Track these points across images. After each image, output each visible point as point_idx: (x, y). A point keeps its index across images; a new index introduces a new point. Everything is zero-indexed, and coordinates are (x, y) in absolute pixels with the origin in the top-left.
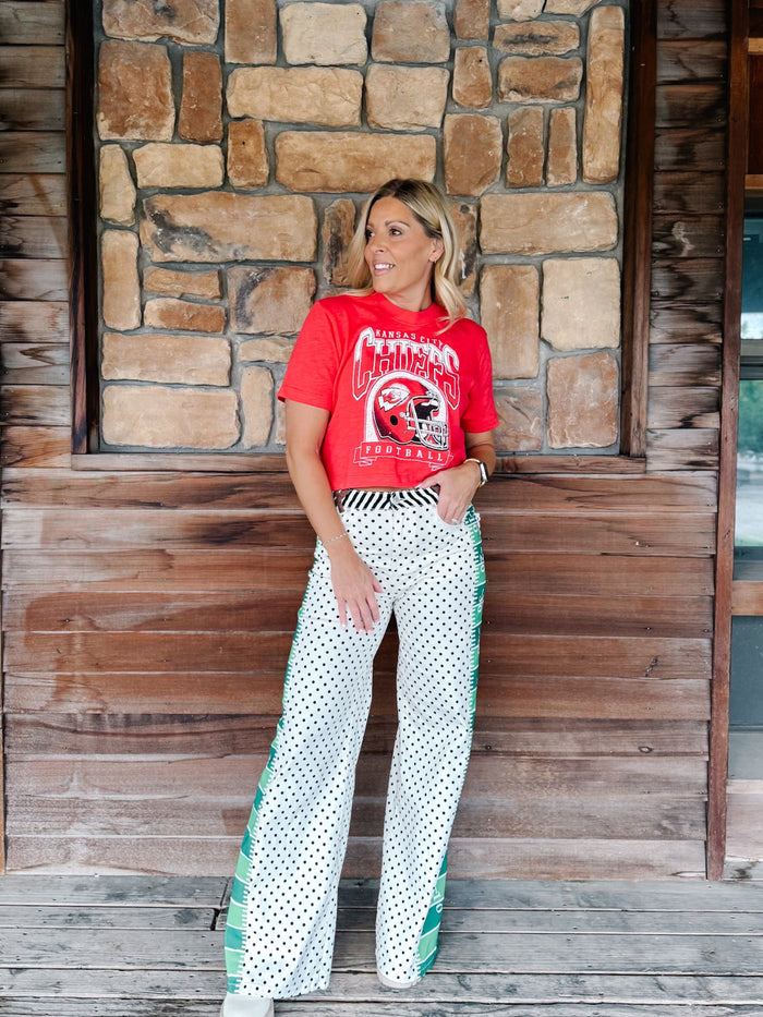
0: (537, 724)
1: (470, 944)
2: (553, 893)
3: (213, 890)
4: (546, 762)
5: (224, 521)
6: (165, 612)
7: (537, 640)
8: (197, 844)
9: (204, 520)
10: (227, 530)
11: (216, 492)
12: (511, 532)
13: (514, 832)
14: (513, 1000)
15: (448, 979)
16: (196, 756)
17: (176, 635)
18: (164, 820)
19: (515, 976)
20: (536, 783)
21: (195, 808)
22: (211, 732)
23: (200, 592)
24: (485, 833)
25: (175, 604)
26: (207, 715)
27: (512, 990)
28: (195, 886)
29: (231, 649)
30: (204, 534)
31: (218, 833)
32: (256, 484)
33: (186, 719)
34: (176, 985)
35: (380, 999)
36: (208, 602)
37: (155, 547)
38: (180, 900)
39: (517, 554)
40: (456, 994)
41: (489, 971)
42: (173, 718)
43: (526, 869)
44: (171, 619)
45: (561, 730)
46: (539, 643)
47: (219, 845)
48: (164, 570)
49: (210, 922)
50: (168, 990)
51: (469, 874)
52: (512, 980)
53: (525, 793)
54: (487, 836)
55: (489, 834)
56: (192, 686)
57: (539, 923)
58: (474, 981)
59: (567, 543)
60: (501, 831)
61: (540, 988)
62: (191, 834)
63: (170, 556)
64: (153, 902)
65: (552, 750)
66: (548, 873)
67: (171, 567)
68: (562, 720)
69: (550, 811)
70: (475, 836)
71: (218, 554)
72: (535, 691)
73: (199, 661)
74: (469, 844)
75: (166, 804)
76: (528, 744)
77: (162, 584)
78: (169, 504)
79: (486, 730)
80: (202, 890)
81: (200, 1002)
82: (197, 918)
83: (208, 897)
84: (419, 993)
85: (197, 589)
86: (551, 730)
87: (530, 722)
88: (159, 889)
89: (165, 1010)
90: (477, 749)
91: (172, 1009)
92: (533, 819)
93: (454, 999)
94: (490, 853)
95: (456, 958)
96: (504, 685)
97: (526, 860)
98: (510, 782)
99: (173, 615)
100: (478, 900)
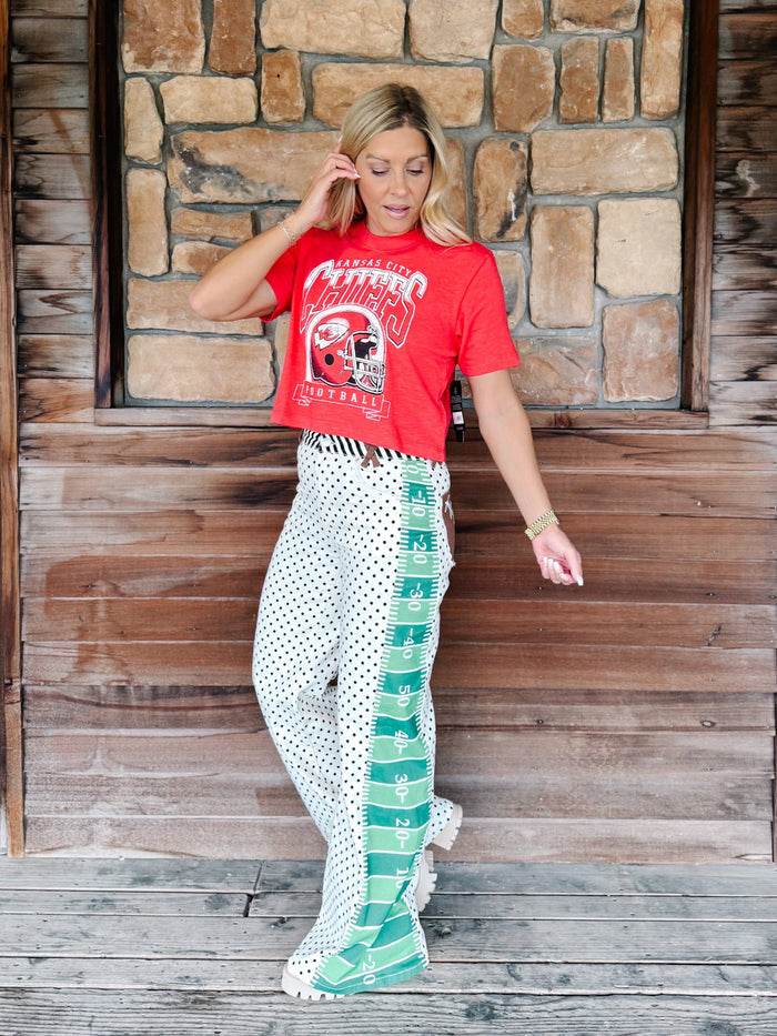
0: (592, 696)
1: (520, 932)
2: (609, 877)
3: (247, 874)
4: (601, 737)
5: (258, 479)
6: (194, 577)
8: (229, 825)
9: (248, 479)
10: (261, 489)
11: (248, 449)
12: (566, 491)
13: (566, 812)
14: (566, 992)
15: (497, 969)
16: (227, 731)
17: (206, 601)
18: (194, 799)
19: (568, 966)
20: (590, 760)
21: (227, 786)
22: (244, 705)
23: (232, 556)
24: (536, 813)
25: (205, 568)
26: (240, 687)
27: (565, 980)
28: (228, 869)
30: (236, 493)
31: (250, 813)
33: (217, 691)
34: (206, 975)
35: (424, 990)
36: (240, 567)
37: (183, 507)
38: (211, 885)
40: (505, 984)
41: (541, 960)
42: (203, 690)
43: (581, 851)
44: (201, 584)
45: (618, 703)
46: (594, 611)
47: (252, 826)
48: (194, 532)
49: (243, 908)
50: (198, 981)
51: (519, 857)
52: (565, 969)
53: (579, 770)
54: (539, 817)
55: (541, 813)
56: (223, 657)
57: (594, 909)
58: (524, 971)
59: (624, 504)
60: (553, 810)
61: (595, 979)
62: (222, 814)
63: (200, 518)
64: (182, 886)
65: (609, 724)
66: (604, 856)
67: (201, 529)
68: (618, 692)
69: (606, 789)
70: (527, 816)
71: (250, 516)
72: (590, 661)
73: (231, 629)
74: (519, 825)
75: (196, 783)
76: (582, 718)
77: (191, 547)
78: (198, 462)
79: (537, 703)
80: (234, 874)
81: (233, 993)
82: (229, 903)
83: (241, 881)
84: (467, 984)
85: (229, 553)
86: (607, 703)
87: (586, 694)
88: (189, 873)
89: (195, 1002)
90: (528, 723)
91: (202, 1000)
92: (588, 797)
93: (503, 990)
94: (542, 834)
95: (505, 946)
96: (557, 655)
97: (580, 842)
98: (564, 759)
99: (204, 580)
100: (529, 885)
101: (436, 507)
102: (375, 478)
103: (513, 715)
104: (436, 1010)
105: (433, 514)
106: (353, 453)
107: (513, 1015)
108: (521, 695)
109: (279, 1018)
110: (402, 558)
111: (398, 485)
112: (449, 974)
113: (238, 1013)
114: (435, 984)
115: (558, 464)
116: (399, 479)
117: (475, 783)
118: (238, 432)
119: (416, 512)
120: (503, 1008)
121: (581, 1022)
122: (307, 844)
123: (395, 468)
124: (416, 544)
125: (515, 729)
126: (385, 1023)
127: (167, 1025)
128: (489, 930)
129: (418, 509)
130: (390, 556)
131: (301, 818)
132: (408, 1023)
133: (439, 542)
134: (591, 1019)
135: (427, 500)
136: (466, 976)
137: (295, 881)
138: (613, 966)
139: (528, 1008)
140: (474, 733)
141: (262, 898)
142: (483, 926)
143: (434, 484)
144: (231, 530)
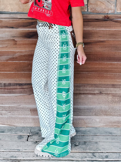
0: (114, 86)
1: (95, 145)
2: (118, 131)
3: (28, 130)
4: (116, 96)
5: (30, 32)
6: (15, 56)
7: (113, 64)
8: (23, 118)
9: (25, 32)
10: (31, 34)
11: (28, 24)
12: (107, 35)
13: (107, 115)
14: (107, 160)
15: (90, 154)
16: (23, 95)
17: (18, 62)
18: (14, 112)
19: (108, 153)
20: (113, 102)
21: (23, 108)
22: (27, 88)
25: (17, 54)
26: (26, 84)
27: (107, 157)
28: (23, 129)
30: (25, 35)
31: (29, 115)
33: (20, 85)
34: (17, 156)
35: (72, 159)
36: (26, 54)
37: (12, 39)
38: (19, 133)
39: (108, 41)
40: (92, 158)
41: (101, 152)
42: (17, 84)
43: (111, 125)
45: (120, 87)
47: (29, 118)
48: (14, 45)
49: (27, 139)
50: (15, 157)
51: (95, 126)
52: (107, 154)
53: (111, 104)
54: (100, 116)
55: (101, 115)
56: (22, 76)
57: (114, 139)
58: (97, 155)
60: (104, 114)
61: (114, 157)
62: (22, 115)
63: (16, 41)
64: (11, 133)
65: (118, 93)
66: (116, 126)
67: (16, 44)
68: (120, 85)
69: (117, 109)
70: (97, 116)
71: (29, 41)
72: (113, 77)
73: (24, 69)
74: (96, 118)
75: (15, 107)
76: (111, 91)
77: (14, 49)
78: (16, 27)
79: (100, 88)
80: (25, 130)
81: (24, 160)
82: (23, 138)
83: (26, 132)
84: (82, 158)
85: (23, 50)
86: (117, 88)
87: (112, 85)
88: (13, 130)
90: (98, 93)
92: (113, 111)
93: (92, 159)
94: (101, 120)
95: (92, 148)
96: (105, 75)
97: (111, 122)
98: (106, 102)
99: (17, 57)
100: (98, 133)
101: (69, 35)
102: (52, 31)
103: (94, 91)
106: (46, 26)
108: (96, 86)
110: (60, 49)
111: (58, 31)
112: (78, 155)
114: (74, 158)
115: (105, 28)
117: (85, 107)
118: (25, 20)
119: (63, 37)
123: (56, 28)
124: (63, 45)
125: (95, 94)
128: (88, 144)
130: (57, 49)
135: (66, 33)
136: (82, 156)
137: (40, 132)
138: (119, 153)
140: (84, 95)
141: (32, 136)
142: (86, 143)
143: (67, 29)
144: (23, 44)
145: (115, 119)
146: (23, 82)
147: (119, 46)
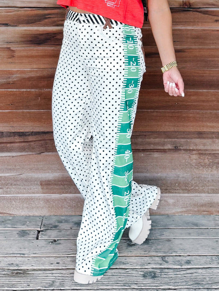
0: (201, 135)
1: (167, 244)
2: (209, 221)
3: (36, 222)
4: (205, 154)
5: (41, 33)
6: (10, 80)
7: (200, 93)
8: (27, 199)
9: (31, 33)
10: (43, 37)
11: (36, 18)
12: (188, 38)
13: (189, 191)
14: (189, 267)
15: (157, 259)
16: (26, 153)
17: (16, 91)
18: (10, 187)
19: (190, 257)
20: (199, 165)
21: (27, 180)
22: (35, 141)
23: (29, 69)
24: (174, 191)
25: (16, 75)
26: (32, 132)
27: (188, 262)
28: (27, 220)
29: (45, 99)
30: (31, 39)
31: (38, 193)
32: (57, 14)
33: (21, 134)
35: (123, 267)
36: (33, 75)
37: (5, 46)
38: (19, 226)
39: (191, 49)
40: (161, 264)
41: (177, 255)
42: (15, 134)
43: (196, 209)
44: (14, 83)
45: (213, 138)
46: (202, 94)
47: (38, 199)
48: (10, 58)
49: (36, 236)
51: (167, 212)
52: (188, 258)
53: (195, 170)
54: (176, 193)
55: (177, 191)
56: (24, 118)
57: (202, 234)
58: (170, 259)
59: (215, 43)
60: (183, 190)
61: (202, 262)
62: (24, 194)
63: (13, 51)
64: (5, 227)
65: (209, 148)
66: (207, 212)
67: (14, 57)
68: (213, 133)
69: (208, 179)
70: (170, 192)
71: (37, 50)
72: (200, 118)
73: (28, 105)
74: (167, 197)
75: (11, 179)
76: (196, 145)
77: (9, 65)
78: (13, 24)
79: (175, 138)
80: (30, 222)
81: (34, 270)
82: (29, 234)
83: (33, 225)
84: (143, 264)
85: (27, 68)
86: (208, 138)
87: (197, 134)
88: (8, 222)
89: (17, 273)
90: (170, 148)
91: (20, 273)
92: (199, 183)
93: (160, 267)
94: (178, 201)
95: (161, 249)
96: (184, 115)
97: (195, 205)
98: (187, 165)
99: (15, 81)
100: (172, 224)
101: (138, 45)
102: (110, 34)
103: (163, 145)
104: (129, 275)
105: (137, 48)
106: (98, 23)
107: (165, 276)
108: (167, 135)
109: (56, 279)
110: (126, 69)
111: (121, 36)
112: (135, 261)
113: (38, 277)
114: (128, 265)
115: (184, 25)
116: (121, 34)
117: (145, 177)
118: (31, 10)
119: (130, 47)
120: (160, 273)
121: (196, 278)
122: (65, 207)
123: (119, 29)
124: (131, 62)
125: (164, 151)
126: (106, 280)
127: (5, 282)
128: (153, 243)
129: (131, 45)
130: (121, 69)
131: (61, 195)
132: (116, 280)
133: (141, 61)
134: (200, 277)
135: (134, 42)
136: (143, 262)
137: (60, 225)
138: (211, 257)
139: (171, 274)
140: (145, 153)
141: (45, 232)
142: (150, 242)
143: (137, 35)
144: (28, 57)
145: (204, 198)
146: (27, 130)
147: (210, 59)
